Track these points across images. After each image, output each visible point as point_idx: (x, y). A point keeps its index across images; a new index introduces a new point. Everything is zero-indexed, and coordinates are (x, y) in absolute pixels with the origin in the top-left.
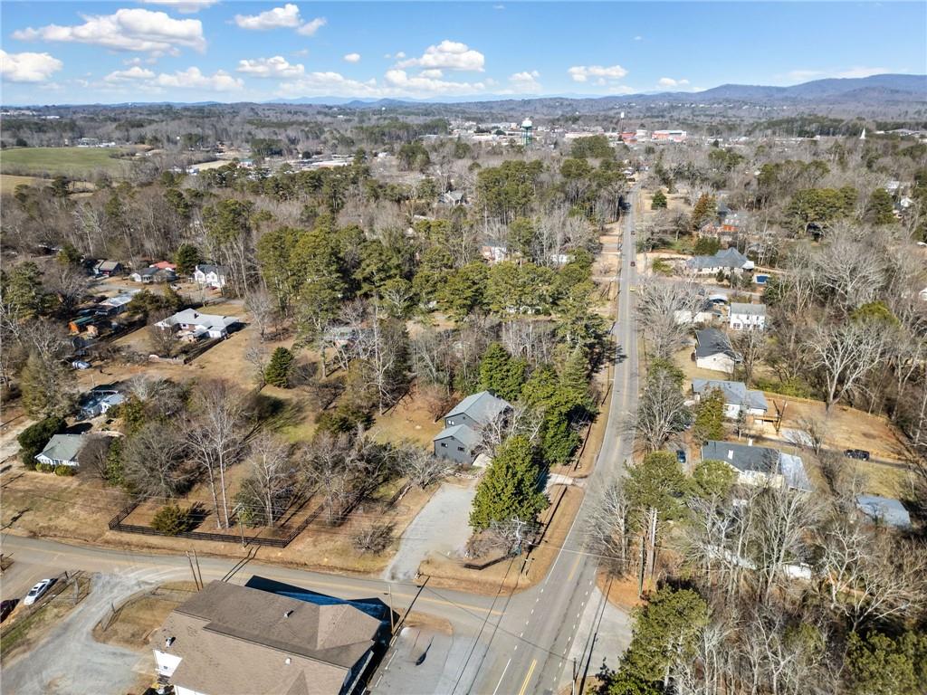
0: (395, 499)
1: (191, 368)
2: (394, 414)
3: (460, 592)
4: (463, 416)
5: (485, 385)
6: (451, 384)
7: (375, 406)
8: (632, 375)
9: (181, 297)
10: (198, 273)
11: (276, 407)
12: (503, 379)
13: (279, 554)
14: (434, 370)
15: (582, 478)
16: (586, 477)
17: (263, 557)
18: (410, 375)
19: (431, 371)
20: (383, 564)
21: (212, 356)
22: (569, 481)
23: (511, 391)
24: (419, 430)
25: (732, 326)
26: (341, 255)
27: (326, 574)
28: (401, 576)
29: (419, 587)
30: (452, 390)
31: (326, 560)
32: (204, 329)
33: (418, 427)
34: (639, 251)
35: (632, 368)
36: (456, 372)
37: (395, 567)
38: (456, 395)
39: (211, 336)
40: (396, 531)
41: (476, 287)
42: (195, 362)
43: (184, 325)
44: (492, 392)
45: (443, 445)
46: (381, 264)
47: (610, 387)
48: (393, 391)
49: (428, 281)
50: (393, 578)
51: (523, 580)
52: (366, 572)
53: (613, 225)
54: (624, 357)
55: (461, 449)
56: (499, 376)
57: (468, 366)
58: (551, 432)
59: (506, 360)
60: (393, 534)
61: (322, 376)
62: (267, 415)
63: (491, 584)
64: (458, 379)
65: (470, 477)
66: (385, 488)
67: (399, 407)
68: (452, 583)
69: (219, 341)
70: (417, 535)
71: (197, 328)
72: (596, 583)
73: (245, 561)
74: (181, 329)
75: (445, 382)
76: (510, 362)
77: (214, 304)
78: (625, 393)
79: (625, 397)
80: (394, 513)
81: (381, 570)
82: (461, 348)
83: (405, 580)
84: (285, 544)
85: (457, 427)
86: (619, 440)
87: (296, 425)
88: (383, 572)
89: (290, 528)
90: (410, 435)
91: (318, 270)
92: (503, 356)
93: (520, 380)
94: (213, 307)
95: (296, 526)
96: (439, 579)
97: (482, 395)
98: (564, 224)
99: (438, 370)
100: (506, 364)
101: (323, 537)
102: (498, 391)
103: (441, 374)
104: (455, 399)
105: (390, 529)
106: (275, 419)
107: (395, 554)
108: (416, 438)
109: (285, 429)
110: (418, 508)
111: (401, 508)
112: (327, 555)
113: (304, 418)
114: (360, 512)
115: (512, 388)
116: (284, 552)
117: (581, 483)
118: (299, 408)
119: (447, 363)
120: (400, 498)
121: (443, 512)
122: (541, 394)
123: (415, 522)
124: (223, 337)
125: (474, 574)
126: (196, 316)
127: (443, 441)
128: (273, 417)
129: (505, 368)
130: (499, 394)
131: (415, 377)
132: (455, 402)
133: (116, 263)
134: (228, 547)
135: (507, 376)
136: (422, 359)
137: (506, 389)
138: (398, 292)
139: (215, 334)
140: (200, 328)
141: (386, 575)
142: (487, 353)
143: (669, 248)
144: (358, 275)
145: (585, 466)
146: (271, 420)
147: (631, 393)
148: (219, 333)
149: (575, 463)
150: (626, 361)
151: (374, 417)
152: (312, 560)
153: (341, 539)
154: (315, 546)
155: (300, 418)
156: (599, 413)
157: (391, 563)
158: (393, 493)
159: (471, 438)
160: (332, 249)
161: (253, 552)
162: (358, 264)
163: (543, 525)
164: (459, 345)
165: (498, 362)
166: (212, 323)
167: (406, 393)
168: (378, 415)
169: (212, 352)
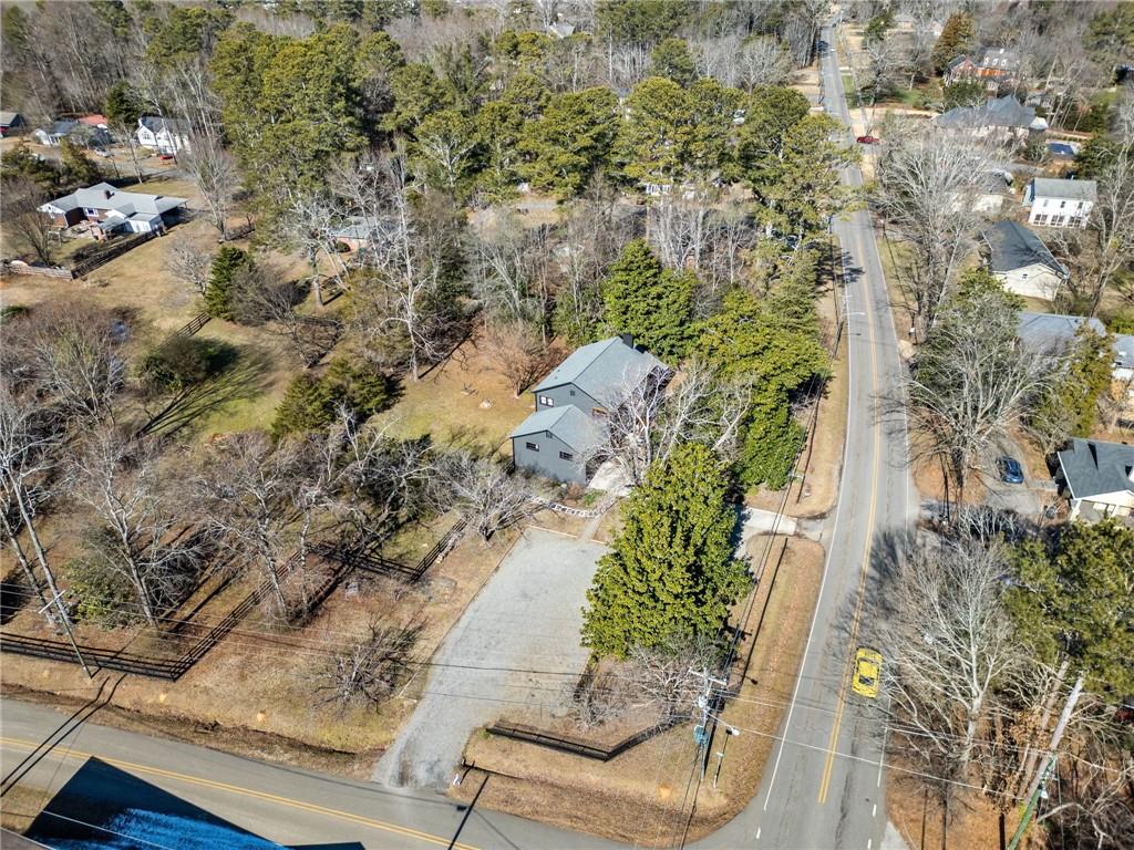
0: (427, 563)
1: (86, 285)
2: (442, 377)
3: (558, 829)
4: (571, 390)
5: (614, 325)
6: (549, 322)
7: (402, 364)
8: (879, 305)
9: (94, 164)
10: (143, 131)
11: (220, 360)
12: (649, 313)
13: (162, 697)
14: (516, 295)
15: (814, 518)
16: (822, 516)
17: (126, 704)
18: (469, 304)
19: (510, 297)
20: (384, 736)
21: (126, 265)
22: (789, 527)
23: (665, 337)
24: (484, 410)
25: (1032, 219)
26: (355, 84)
27: (253, 760)
28: (421, 773)
29: (461, 808)
30: (550, 334)
31: (260, 717)
32: (121, 217)
33: (485, 405)
34: (854, 105)
35: (874, 291)
36: (558, 299)
37: (410, 747)
38: (559, 342)
39: (135, 230)
40: (421, 643)
41: (597, 129)
42: (93, 276)
43: (91, 212)
44: (629, 339)
45: (530, 446)
46: (427, 101)
47: (842, 326)
48: (435, 335)
49: (504, 119)
50: (403, 778)
51: (710, 797)
52: (347, 755)
53: (805, 71)
54: (858, 271)
55: (566, 456)
56: (642, 306)
57: (582, 287)
58: (757, 429)
59: (655, 275)
60: (413, 652)
61: (313, 305)
62: (200, 376)
63: (632, 803)
64: (561, 311)
65: (584, 513)
66: (411, 534)
67: (452, 365)
68: (541, 798)
69: (146, 238)
70: (467, 654)
71: (110, 214)
72: (889, 813)
73: (89, 710)
74: (86, 218)
75: (537, 318)
76: (662, 279)
77: (160, 179)
78: (872, 338)
79: (873, 346)
80: (422, 597)
81: (379, 751)
82: (570, 257)
83: (432, 786)
84: (175, 672)
85: (559, 411)
86: (877, 436)
87: (253, 396)
88: (383, 760)
89: (199, 629)
90: (468, 420)
91: (313, 110)
92: (650, 267)
93: (683, 314)
94: (157, 184)
95: (212, 624)
96: (511, 785)
97: (608, 344)
98: (741, 55)
99: (523, 295)
100: (655, 283)
101: (264, 655)
102: (638, 336)
103: (529, 304)
104: (557, 351)
105: (409, 639)
106: (218, 385)
107: (414, 707)
108: (479, 428)
109: (231, 405)
110: (473, 585)
111: (438, 585)
112: (264, 704)
113: (271, 384)
114: (352, 592)
115: (665, 331)
116: (172, 694)
117: (815, 531)
118: (265, 364)
119: (541, 283)
120: (438, 561)
121: (525, 595)
122: (737, 345)
123: (463, 623)
124: (154, 232)
125: (592, 775)
126: (109, 195)
127: (531, 440)
128: (215, 379)
129: (654, 291)
130: (641, 341)
131: (480, 308)
132: (555, 359)
133: (14, 114)
134: (57, 676)
135: (658, 307)
136: (490, 272)
137: (655, 333)
138: (446, 138)
139: (141, 226)
140: (115, 215)
141: (387, 768)
142: (616, 263)
143: (900, 102)
144: (387, 123)
145: (818, 491)
146: (209, 385)
147: (883, 337)
148: (147, 224)
149: (796, 485)
150: (863, 279)
151: (402, 384)
152: (229, 715)
153: (304, 658)
154: (243, 677)
155: (265, 382)
156: (830, 378)
157: (405, 731)
158: (425, 547)
159: (587, 436)
160: (338, 70)
161: (108, 689)
162: (389, 104)
163: (743, 635)
164: (566, 251)
165: (641, 280)
166: (142, 208)
167: (467, 336)
168: (410, 379)
169: (130, 258)
